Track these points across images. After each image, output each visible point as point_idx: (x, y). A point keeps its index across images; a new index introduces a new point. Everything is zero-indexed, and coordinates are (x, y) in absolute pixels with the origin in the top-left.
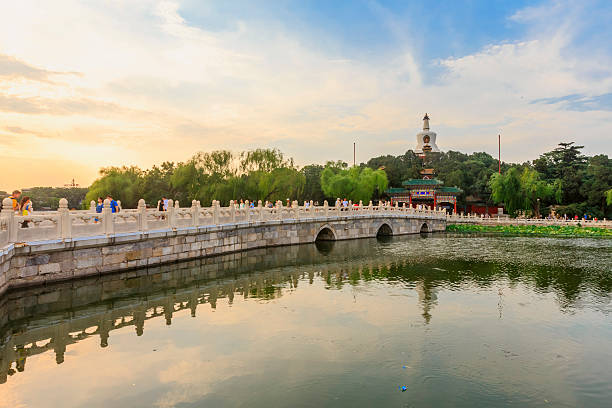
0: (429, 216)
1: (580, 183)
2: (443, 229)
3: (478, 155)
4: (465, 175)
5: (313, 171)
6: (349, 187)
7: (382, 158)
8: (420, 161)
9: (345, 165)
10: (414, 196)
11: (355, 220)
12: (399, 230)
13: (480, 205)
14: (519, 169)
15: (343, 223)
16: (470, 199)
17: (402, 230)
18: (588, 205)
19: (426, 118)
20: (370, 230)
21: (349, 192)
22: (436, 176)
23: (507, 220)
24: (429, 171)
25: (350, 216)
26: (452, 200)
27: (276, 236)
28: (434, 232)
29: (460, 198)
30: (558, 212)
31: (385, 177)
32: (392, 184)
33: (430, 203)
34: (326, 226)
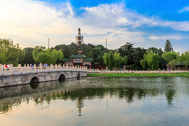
0: (80, 70)
1: (133, 57)
2: (86, 75)
3: (99, 46)
4: (94, 54)
5: (29, 50)
6: (46, 58)
7: (61, 45)
8: (77, 47)
9: (45, 48)
10: (75, 62)
11: (49, 73)
12: (68, 76)
13: (100, 65)
14: (113, 51)
15: (43, 74)
16: (96, 63)
17: (69, 77)
18: (135, 65)
19: (79, 30)
20: (56, 77)
21: (46, 60)
22: (83, 54)
23: (109, 71)
24: (81, 52)
25: (47, 70)
26: (89, 64)
27: (10, 81)
28: (82, 77)
29: (92, 63)
30: (126, 68)
31: (62, 54)
32: (65, 57)
33: (81, 65)
34: (35, 76)
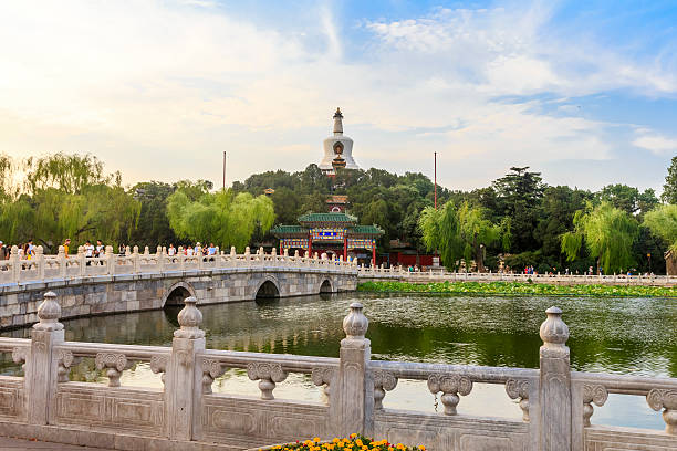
0: (333, 269)
1: (535, 223)
2: (353, 288)
3: (412, 177)
4: (390, 208)
5: (155, 195)
6: (214, 223)
7: (270, 174)
8: (329, 182)
9: (210, 185)
10: (316, 238)
11: (224, 275)
12: (288, 290)
13: (409, 252)
14: (460, 198)
15: (206, 279)
16: (396, 243)
17: (293, 290)
18: (543, 254)
19: (338, 115)
20: (246, 290)
21: (213, 233)
22: (349, 206)
23: (442, 275)
24: (341, 199)
25: (216, 268)
26: (369, 245)
27: (105, 300)
28: (339, 292)
29: (381, 242)
30: (507, 262)
31: (270, 208)
32: (282, 219)
33: (338, 249)
34: (181, 284)
